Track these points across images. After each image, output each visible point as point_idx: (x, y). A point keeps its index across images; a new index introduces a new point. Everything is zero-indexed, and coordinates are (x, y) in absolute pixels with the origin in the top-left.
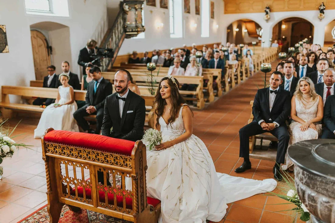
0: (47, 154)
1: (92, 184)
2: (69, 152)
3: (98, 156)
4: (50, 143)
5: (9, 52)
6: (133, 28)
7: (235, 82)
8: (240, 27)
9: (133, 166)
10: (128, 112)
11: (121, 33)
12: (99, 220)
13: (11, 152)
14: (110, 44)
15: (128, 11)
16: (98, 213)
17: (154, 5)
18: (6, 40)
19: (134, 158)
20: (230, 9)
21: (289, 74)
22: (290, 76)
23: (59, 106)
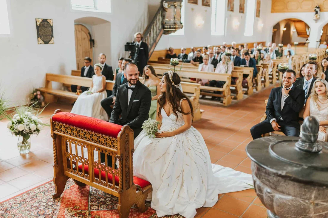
0: (55, 132)
1: (89, 161)
2: (70, 132)
3: (93, 136)
4: (57, 123)
5: (54, 43)
6: (171, 25)
7: (269, 82)
8: (288, 26)
9: (119, 147)
10: (135, 101)
11: (159, 29)
12: (98, 195)
13: (38, 130)
14: (147, 39)
15: (167, 9)
16: (98, 190)
17: (196, 3)
18: (53, 33)
19: (119, 140)
20: (276, 8)
21: (309, 75)
22: (310, 78)
23: (91, 93)
